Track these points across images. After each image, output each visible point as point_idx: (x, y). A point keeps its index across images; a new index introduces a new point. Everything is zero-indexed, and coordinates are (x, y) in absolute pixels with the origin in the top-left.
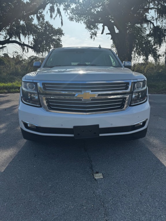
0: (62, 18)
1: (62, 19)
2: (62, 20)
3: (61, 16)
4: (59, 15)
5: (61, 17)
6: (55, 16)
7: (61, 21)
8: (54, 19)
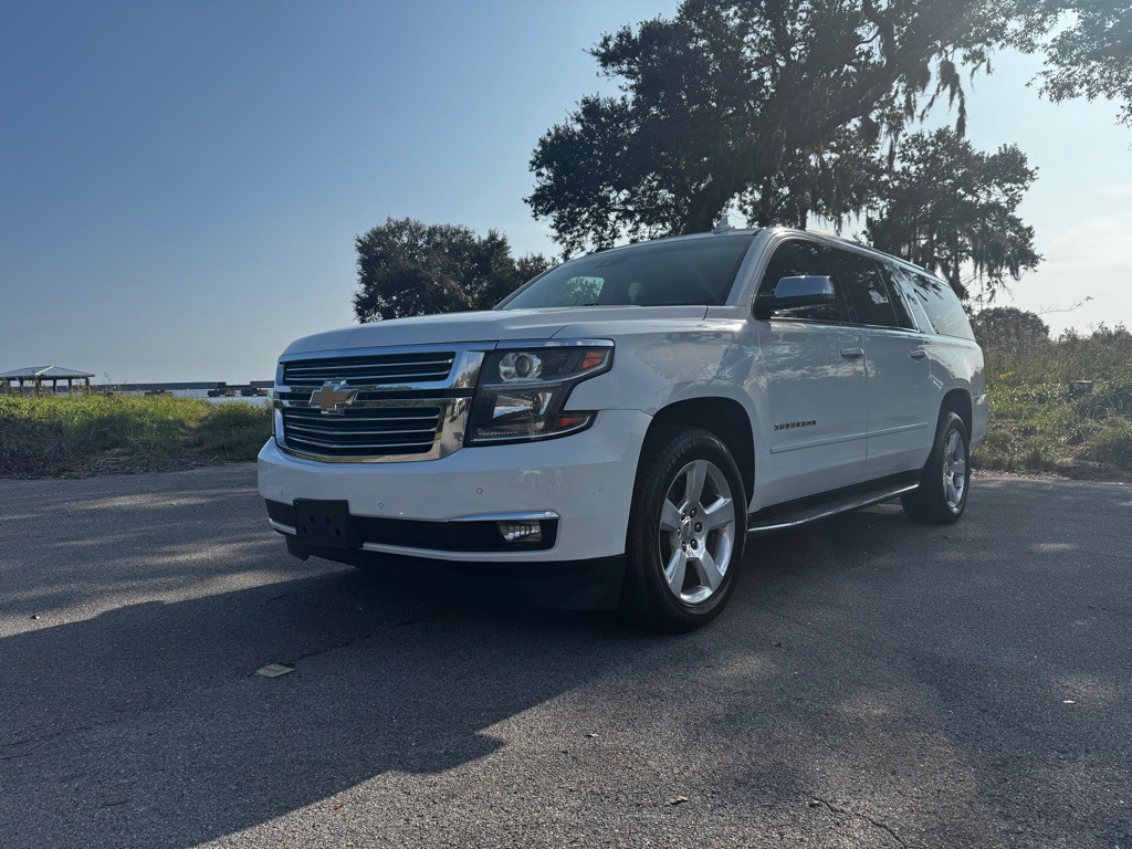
0: (962, 102)
1: (966, 107)
2: (962, 110)
3: (961, 94)
4: (948, 89)
5: (957, 101)
6: (929, 100)
7: (958, 116)
8: (922, 118)
